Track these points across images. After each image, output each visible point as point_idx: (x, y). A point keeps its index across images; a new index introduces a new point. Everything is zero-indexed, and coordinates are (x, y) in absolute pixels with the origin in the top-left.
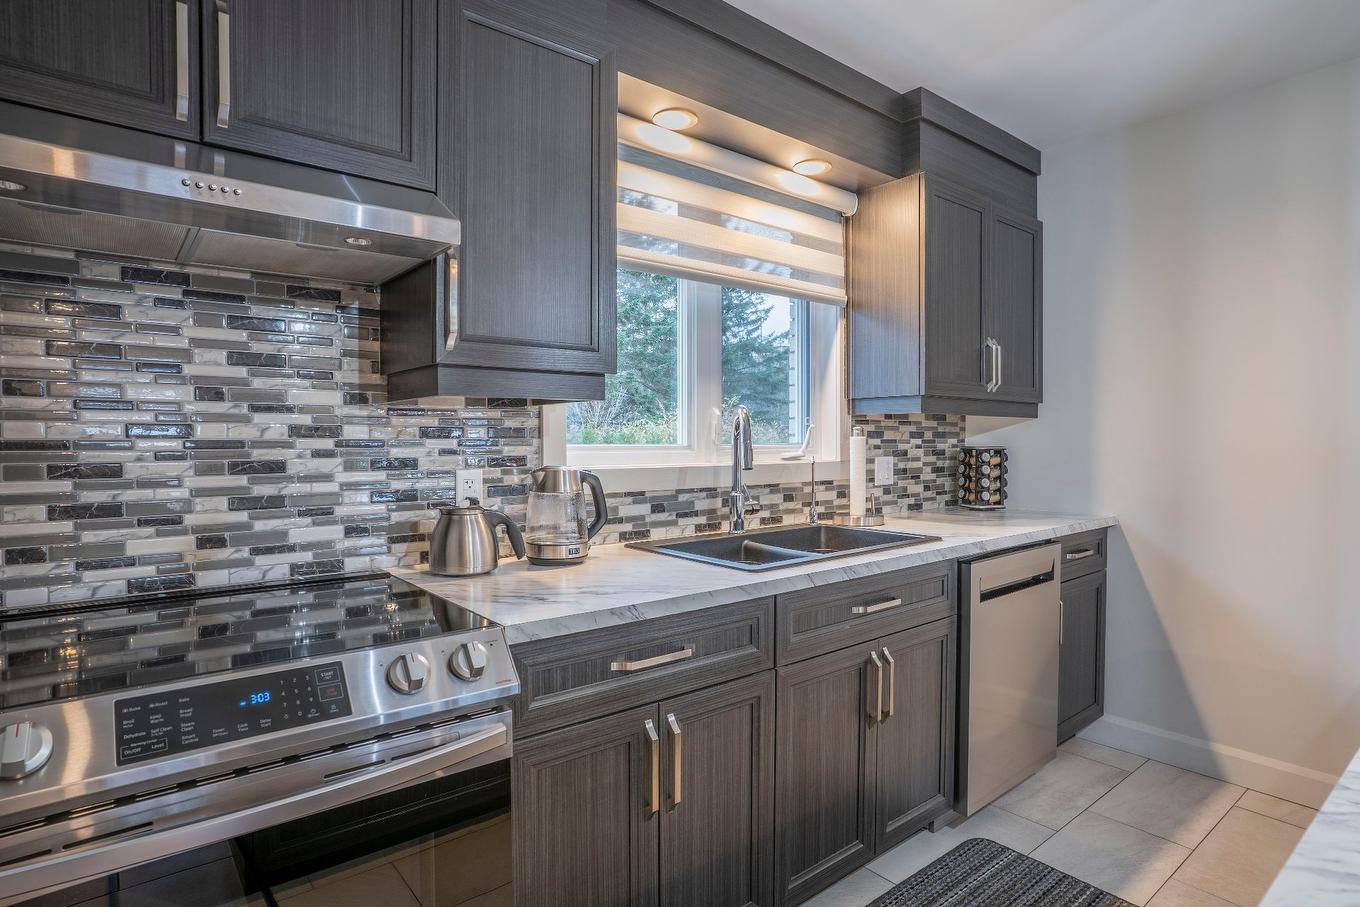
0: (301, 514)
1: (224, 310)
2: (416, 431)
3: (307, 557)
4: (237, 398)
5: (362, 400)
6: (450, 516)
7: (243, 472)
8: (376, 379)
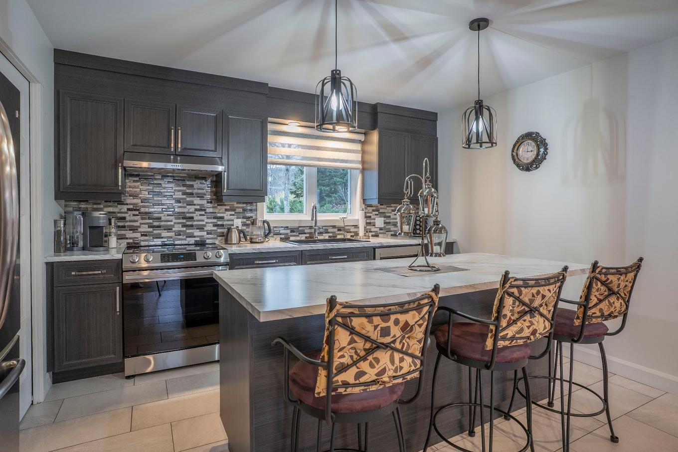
0: (197, 229)
1: (181, 183)
2: (224, 210)
3: (198, 239)
4: (183, 203)
5: (211, 202)
6: (229, 230)
7: (185, 219)
8: (214, 197)
